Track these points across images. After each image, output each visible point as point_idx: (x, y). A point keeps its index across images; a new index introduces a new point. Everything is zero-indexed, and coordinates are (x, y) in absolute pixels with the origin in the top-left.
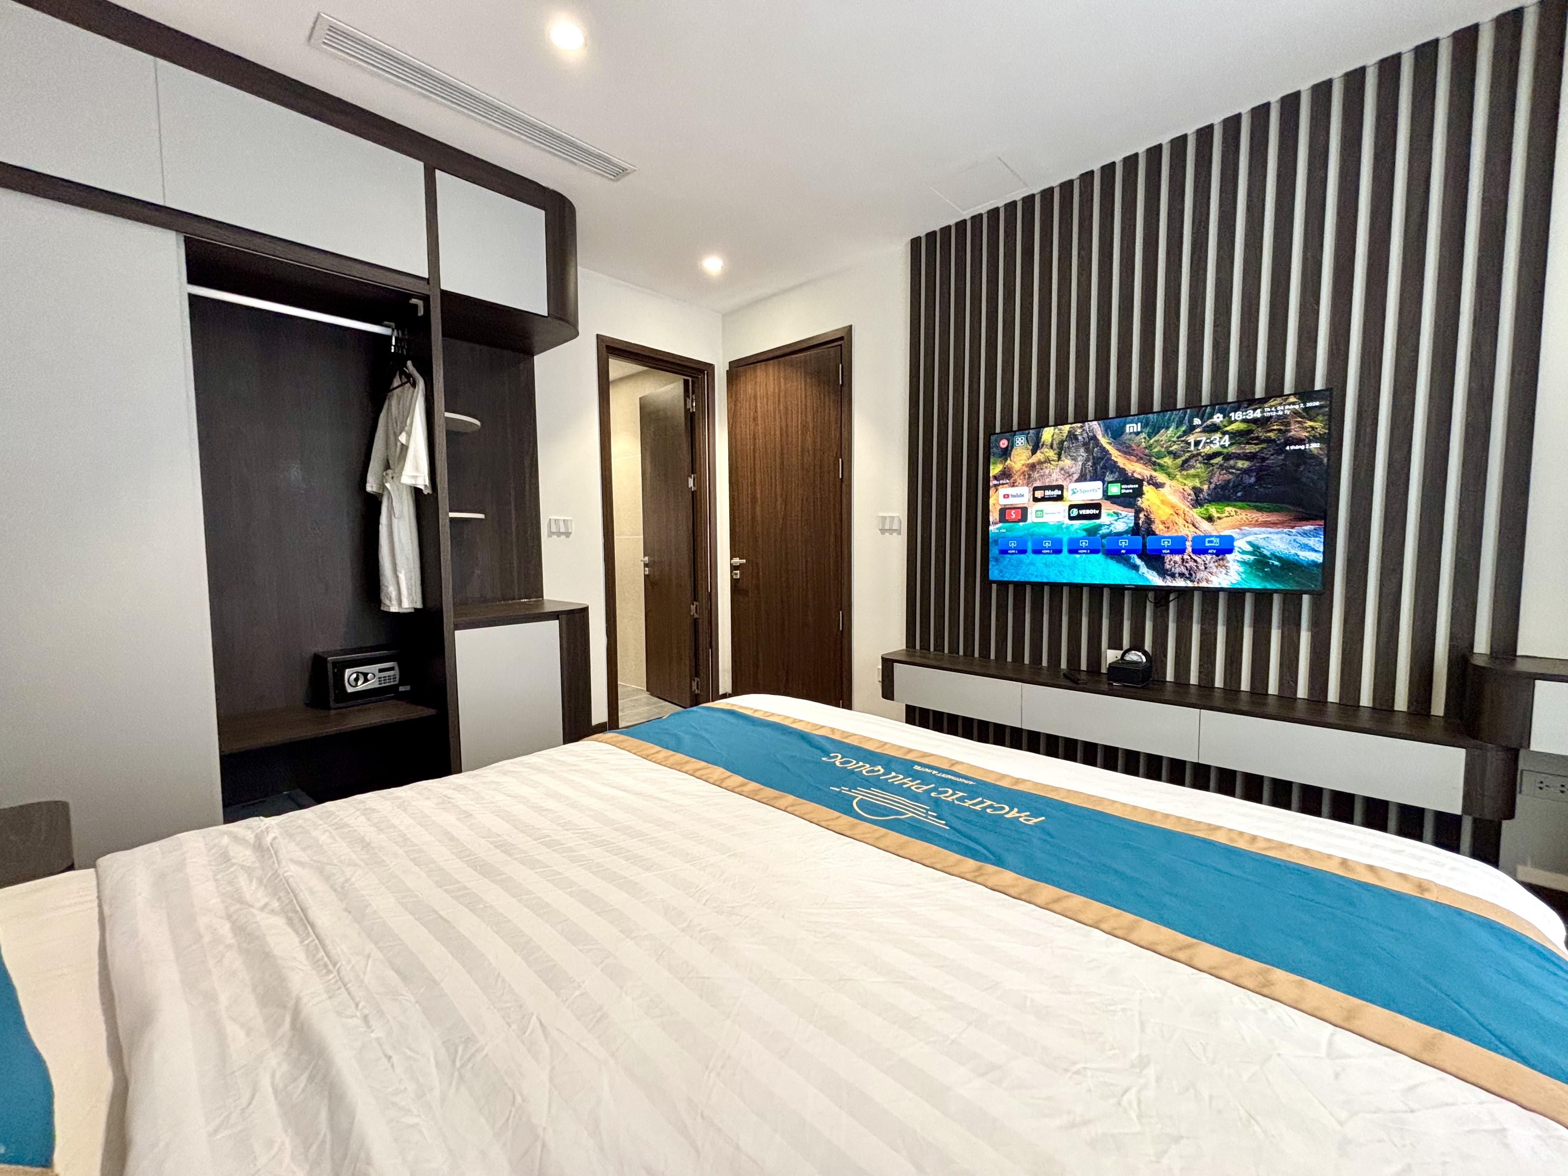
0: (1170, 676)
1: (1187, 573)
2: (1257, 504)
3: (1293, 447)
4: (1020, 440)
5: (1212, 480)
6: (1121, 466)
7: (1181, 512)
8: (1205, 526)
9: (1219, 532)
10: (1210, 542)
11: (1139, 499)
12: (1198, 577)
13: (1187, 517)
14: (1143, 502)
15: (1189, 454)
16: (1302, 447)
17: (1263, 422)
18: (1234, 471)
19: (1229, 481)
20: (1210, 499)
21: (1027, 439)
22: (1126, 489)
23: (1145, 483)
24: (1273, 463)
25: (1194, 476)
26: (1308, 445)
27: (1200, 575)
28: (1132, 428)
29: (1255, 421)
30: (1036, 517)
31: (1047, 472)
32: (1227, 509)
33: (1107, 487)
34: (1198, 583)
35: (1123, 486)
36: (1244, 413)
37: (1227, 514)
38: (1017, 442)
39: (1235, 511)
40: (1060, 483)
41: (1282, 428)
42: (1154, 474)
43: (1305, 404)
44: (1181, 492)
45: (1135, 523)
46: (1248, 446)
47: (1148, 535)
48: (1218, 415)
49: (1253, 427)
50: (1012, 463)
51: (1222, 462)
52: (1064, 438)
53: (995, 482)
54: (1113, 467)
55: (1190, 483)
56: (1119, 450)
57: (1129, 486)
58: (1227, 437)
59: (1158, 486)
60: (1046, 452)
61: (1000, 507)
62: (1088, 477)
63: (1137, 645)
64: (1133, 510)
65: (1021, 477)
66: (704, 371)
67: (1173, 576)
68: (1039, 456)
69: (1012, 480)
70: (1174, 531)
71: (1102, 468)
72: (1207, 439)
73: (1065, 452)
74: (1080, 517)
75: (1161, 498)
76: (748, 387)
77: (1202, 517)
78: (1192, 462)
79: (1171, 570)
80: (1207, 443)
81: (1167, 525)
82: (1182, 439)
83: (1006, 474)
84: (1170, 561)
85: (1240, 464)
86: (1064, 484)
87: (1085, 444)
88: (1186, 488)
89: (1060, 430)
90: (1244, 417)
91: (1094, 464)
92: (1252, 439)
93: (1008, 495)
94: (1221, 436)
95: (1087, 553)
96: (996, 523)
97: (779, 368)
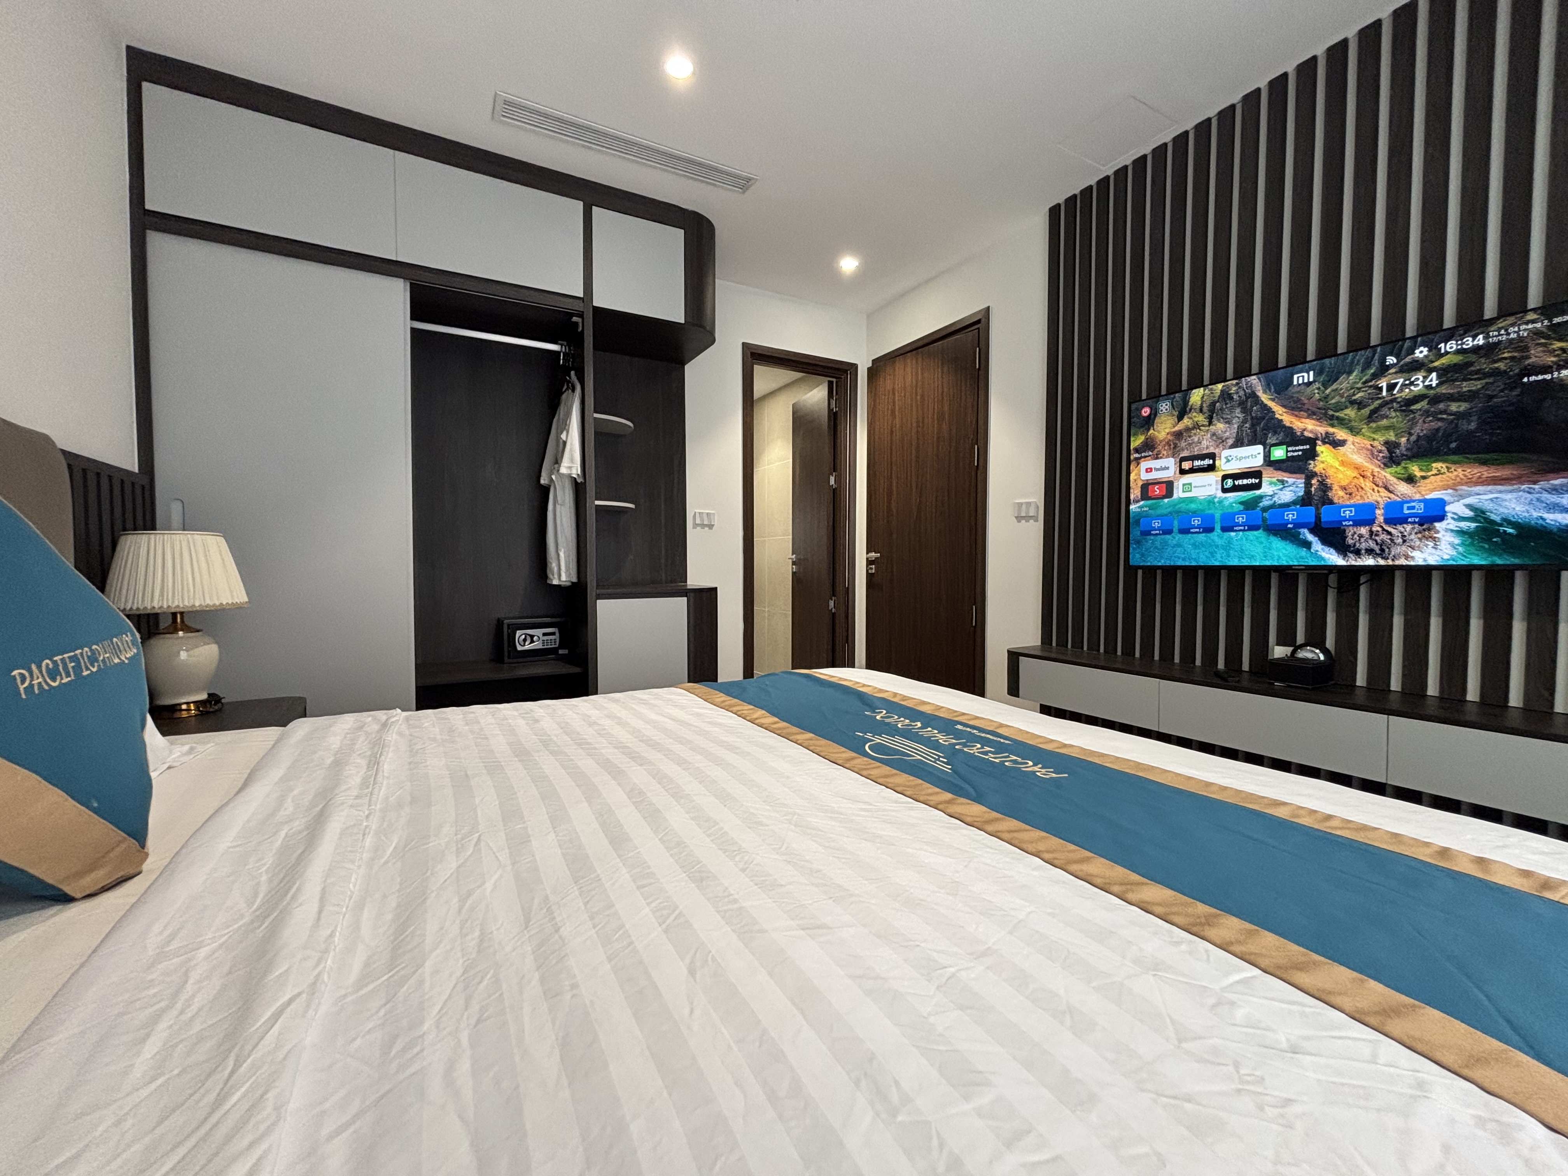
0: (1361, 680)
1: (1377, 549)
2: (1480, 456)
3: (1532, 378)
4: (1164, 406)
5: (1412, 431)
6: (1288, 424)
7: (1369, 474)
8: (1403, 488)
9: (1423, 495)
10: (1409, 508)
11: (1311, 462)
12: (1393, 553)
13: (1376, 479)
14: (1317, 466)
15: (1379, 402)
16: (1548, 377)
17: (1489, 350)
18: (1444, 416)
19: (1438, 430)
20: (1409, 453)
21: (1172, 404)
22: (1293, 451)
23: (1319, 442)
24: (1504, 401)
25: (1387, 428)
26: (1556, 374)
27: (1395, 550)
28: (1301, 379)
29: (1476, 349)
30: (1184, 492)
31: (1196, 439)
32: (1434, 465)
33: (1269, 451)
34: (1393, 560)
35: (1290, 449)
36: (1459, 342)
37: (1434, 472)
38: (1161, 408)
39: (1447, 467)
40: (1211, 450)
41: (1516, 354)
42: (1331, 430)
43: (1550, 321)
44: (1368, 450)
45: (1305, 492)
46: (1465, 384)
47: (1323, 505)
48: (1422, 348)
49: (1473, 358)
50: (1156, 433)
51: (1427, 407)
52: (1217, 398)
53: (1137, 455)
54: (1278, 426)
55: (1381, 438)
56: (1284, 406)
57: (1297, 448)
58: (1434, 375)
59: (1336, 444)
60: (1195, 417)
61: (1140, 483)
62: (1246, 441)
63: (1316, 639)
64: (1303, 476)
65: (1166, 448)
66: (847, 371)
67: (1358, 553)
68: (1186, 422)
69: (1155, 452)
70: (1358, 497)
71: (1263, 429)
72: (1405, 380)
73: (1217, 415)
74: (1235, 489)
75: (1340, 459)
76: (887, 383)
77: (1399, 478)
78: (1385, 411)
79: (1355, 545)
80: (1407, 385)
81: (1349, 491)
82: (1370, 384)
83: (1149, 447)
84: (1353, 535)
85: (1454, 407)
86: (1217, 451)
87: (1242, 404)
88: (1376, 443)
89: (1211, 389)
90: (1459, 347)
91: (1253, 425)
92: (1471, 373)
93: (1151, 469)
94: (1424, 375)
95: (1244, 530)
96: (1138, 501)
97: (917, 359)
